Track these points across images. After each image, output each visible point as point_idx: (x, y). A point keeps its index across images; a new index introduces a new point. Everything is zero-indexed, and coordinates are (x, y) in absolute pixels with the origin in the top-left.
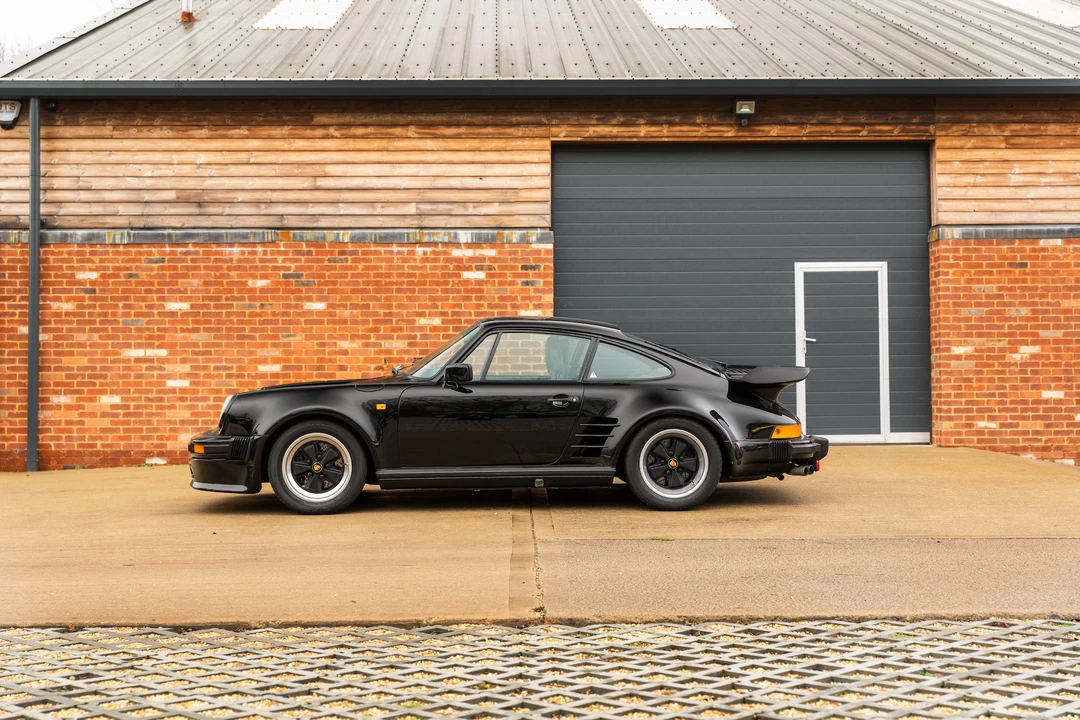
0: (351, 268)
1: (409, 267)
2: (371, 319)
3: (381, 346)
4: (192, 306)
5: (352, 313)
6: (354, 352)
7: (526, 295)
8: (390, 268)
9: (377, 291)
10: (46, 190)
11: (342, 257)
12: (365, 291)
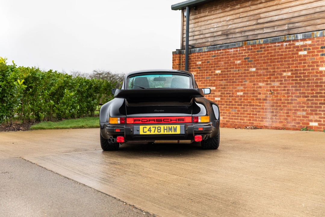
0: (263, 54)
1: (281, 52)
2: (269, 74)
3: (271, 85)
4: (222, 72)
5: (263, 72)
6: (264, 87)
7: (322, 60)
8: (275, 52)
9: (271, 62)
10: (194, 36)
11: (261, 50)
12: (267, 63)
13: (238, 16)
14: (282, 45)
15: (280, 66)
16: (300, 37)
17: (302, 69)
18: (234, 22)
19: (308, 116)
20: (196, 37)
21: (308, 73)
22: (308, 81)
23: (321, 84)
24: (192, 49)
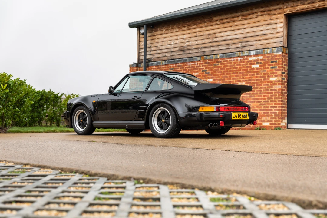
0: (220, 67)
1: (236, 65)
5: (220, 82)
7: (272, 72)
8: (231, 66)
9: (227, 74)
10: (150, 51)
11: (217, 63)
12: (224, 74)
13: (195, 34)
14: (237, 60)
15: (235, 77)
16: (253, 53)
17: (255, 79)
18: (190, 40)
19: (261, 117)
20: (152, 53)
21: (260, 83)
22: (260, 89)
23: (272, 91)
24: (149, 63)
